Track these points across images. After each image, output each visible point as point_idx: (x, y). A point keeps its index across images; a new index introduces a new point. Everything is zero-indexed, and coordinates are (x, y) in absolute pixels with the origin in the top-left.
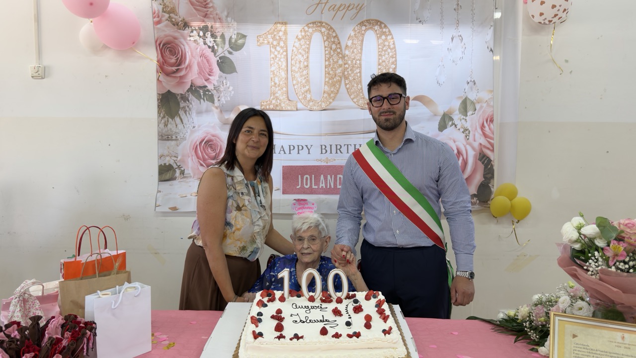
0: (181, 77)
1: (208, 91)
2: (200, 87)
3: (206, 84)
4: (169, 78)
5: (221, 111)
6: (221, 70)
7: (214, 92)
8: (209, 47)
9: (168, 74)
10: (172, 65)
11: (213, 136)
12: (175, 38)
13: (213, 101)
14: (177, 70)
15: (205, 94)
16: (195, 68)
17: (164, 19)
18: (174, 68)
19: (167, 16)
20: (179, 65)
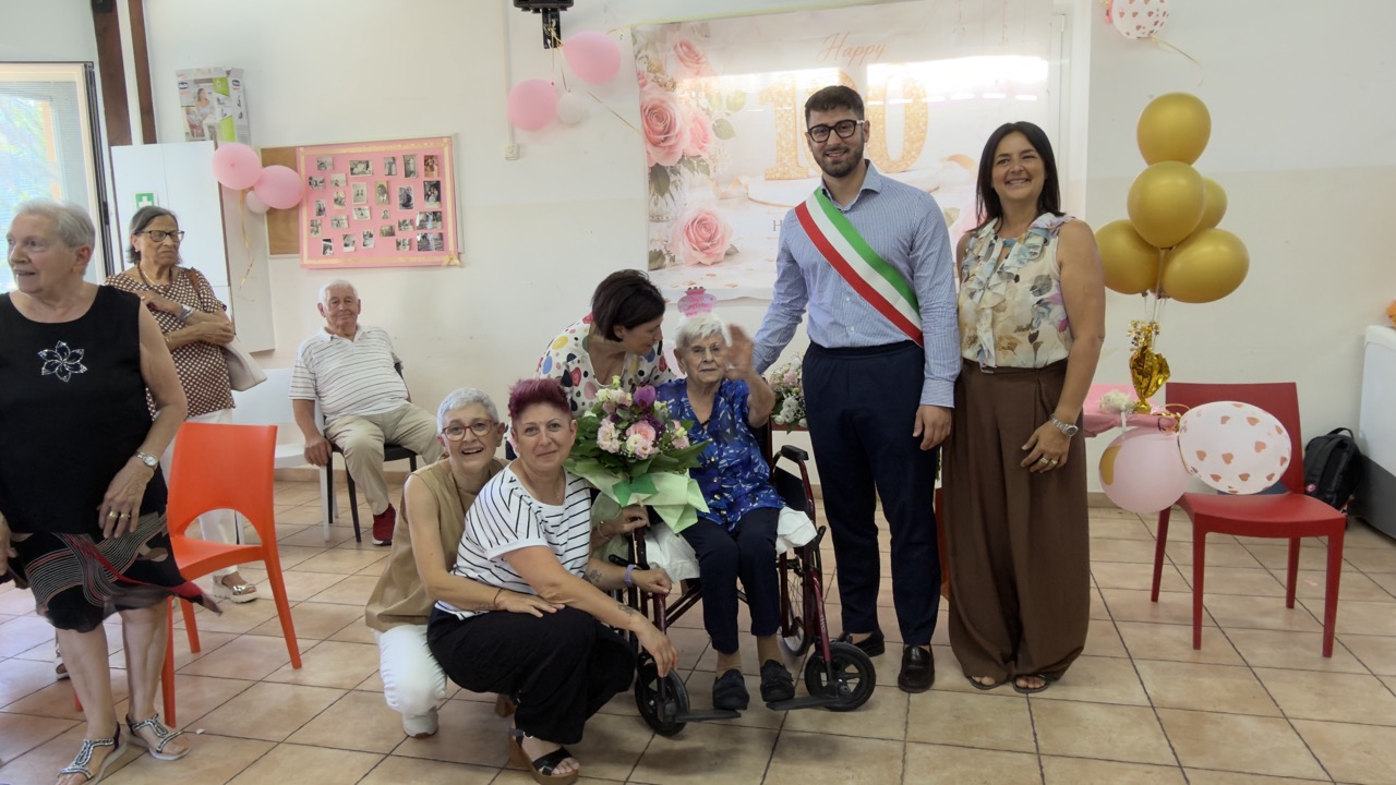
0: (671, 147)
1: (703, 161)
2: (695, 157)
3: (700, 153)
4: (656, 149)
5: (717, 184)
6: (717, 135)
7: (709, 162)
8: (703, 109)
9: (655, 144)
10: (660, 134)
11: (708, 214)
12: (663, 102)
13: (708, 174)
14: (666, 139)
15: (699, 165)
16: (687, 136)
17: (649, 80)
18: (662, 137)
19: (652, 75)
20: (668, 133)
